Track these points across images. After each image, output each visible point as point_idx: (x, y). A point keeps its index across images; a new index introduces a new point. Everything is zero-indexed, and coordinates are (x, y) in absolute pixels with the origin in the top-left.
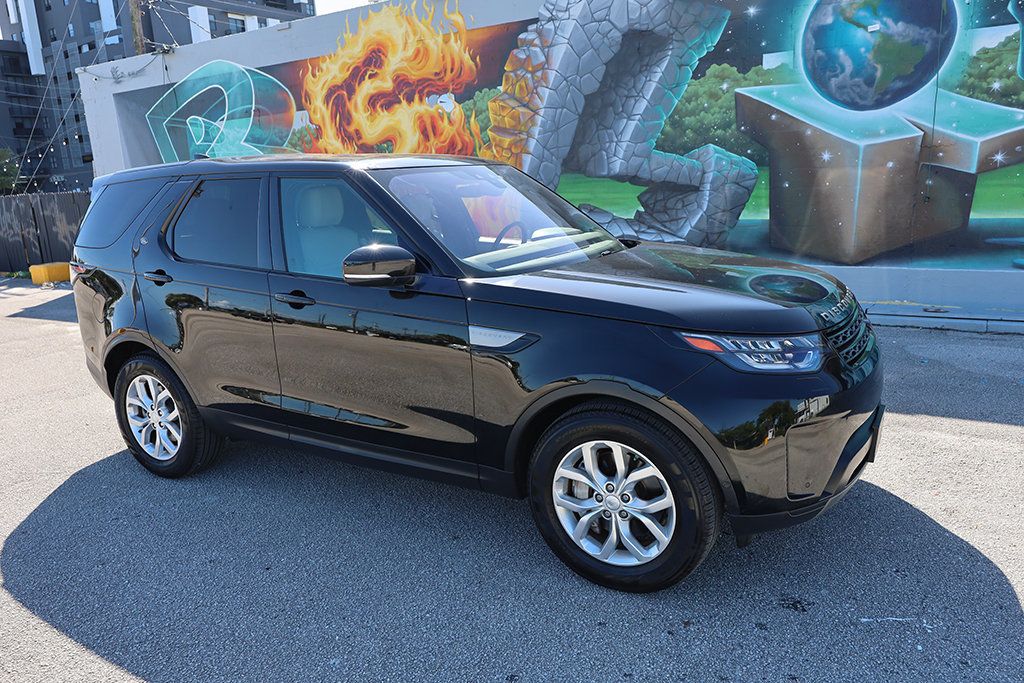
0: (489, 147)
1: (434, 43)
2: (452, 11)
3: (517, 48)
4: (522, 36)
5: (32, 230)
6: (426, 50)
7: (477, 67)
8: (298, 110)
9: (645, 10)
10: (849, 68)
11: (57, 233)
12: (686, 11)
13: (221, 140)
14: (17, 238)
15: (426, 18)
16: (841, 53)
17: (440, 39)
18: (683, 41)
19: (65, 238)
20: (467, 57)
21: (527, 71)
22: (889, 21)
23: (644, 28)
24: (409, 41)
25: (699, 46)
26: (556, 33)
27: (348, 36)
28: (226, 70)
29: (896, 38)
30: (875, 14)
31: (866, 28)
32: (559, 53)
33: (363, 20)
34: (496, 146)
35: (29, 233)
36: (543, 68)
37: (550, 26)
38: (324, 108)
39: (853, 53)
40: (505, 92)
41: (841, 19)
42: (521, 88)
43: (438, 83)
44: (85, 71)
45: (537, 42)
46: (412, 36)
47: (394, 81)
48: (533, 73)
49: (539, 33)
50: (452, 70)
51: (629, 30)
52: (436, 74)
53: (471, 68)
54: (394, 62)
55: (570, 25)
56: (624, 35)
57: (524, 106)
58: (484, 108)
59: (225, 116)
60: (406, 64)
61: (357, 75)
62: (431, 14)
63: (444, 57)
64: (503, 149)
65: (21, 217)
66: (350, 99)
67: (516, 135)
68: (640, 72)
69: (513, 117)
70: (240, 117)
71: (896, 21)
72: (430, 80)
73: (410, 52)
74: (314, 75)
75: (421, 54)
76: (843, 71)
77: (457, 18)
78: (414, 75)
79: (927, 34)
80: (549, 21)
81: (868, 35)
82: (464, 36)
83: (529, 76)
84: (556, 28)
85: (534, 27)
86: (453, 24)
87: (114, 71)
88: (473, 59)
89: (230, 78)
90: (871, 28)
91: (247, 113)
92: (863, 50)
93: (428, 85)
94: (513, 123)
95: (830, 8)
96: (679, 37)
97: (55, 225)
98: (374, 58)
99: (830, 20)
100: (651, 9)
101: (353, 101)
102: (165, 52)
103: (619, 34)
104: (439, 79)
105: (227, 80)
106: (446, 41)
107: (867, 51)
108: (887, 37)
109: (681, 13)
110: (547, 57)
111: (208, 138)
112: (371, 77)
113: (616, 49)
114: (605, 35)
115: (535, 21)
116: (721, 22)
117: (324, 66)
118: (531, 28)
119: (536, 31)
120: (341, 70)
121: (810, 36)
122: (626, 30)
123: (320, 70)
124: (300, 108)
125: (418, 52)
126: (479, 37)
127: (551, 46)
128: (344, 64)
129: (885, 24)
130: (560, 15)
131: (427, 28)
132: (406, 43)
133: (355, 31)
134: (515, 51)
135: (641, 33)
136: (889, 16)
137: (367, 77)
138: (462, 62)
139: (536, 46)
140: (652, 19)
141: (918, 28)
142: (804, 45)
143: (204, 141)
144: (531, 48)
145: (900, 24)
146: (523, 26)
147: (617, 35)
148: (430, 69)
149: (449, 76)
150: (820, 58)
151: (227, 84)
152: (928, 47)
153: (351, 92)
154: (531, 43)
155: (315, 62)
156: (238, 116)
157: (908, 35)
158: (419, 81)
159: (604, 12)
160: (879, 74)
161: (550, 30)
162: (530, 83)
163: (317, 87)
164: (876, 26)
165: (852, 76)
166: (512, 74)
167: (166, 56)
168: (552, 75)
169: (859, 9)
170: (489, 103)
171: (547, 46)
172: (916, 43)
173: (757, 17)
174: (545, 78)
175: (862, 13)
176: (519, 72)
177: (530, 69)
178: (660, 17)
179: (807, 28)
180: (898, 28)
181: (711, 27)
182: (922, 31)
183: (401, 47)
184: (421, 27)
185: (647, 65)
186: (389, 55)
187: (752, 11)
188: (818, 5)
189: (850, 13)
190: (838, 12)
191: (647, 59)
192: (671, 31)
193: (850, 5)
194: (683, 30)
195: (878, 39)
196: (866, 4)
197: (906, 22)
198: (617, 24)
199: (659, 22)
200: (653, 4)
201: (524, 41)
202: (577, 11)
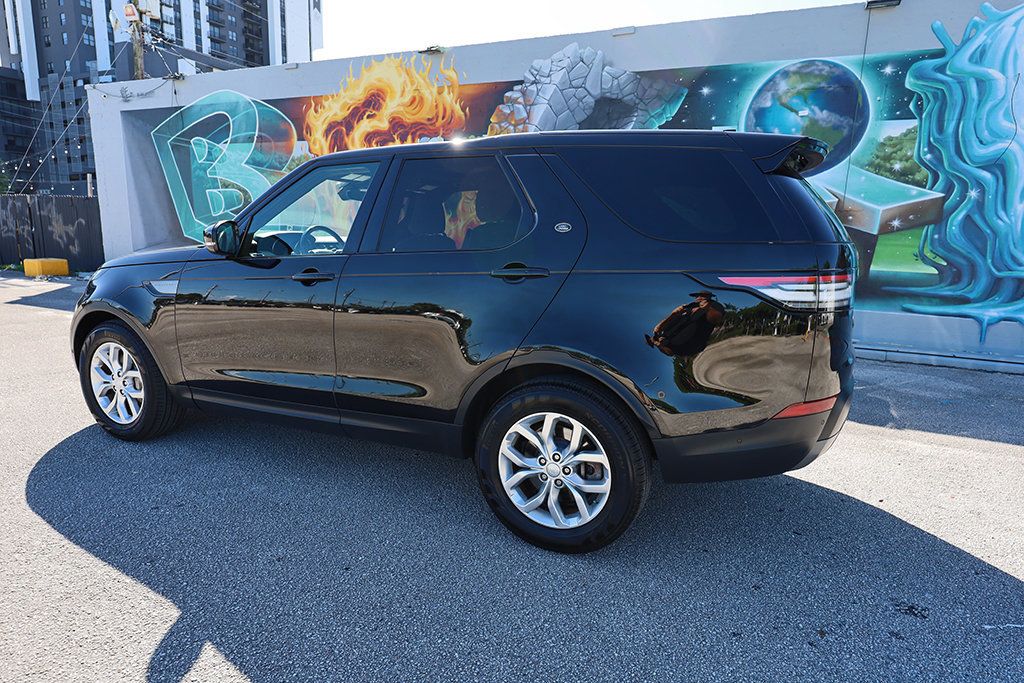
1: (429, 94)
2: (447, 67)
3: (503, 103)
4: (507, 94)
5: (27, 228)
6: (422, 99)
7: (466, 115)
8: (298, 140)
9: (616, 82)
11: (52, 232)
12: (651, 86)
13: (222, 161)
14: (10, 234)
15: (424, 71)
17: (435, 90)
18: (647, 111)
19: (61, 237)
20: (457, 107)
21: (510, 124)
22: (816, 109)
23: (614, 97)
24: (406, 90)
25: (660, 115)
26: (538, 95)
27: (351, 80)
28: (234, 99)
29: (821, 122)
30: (806, 102)
31: (797, 112)
32: (540, 111)
33: (366, 67)
35: (23, 230)
36: (524, 122)
37: (533, 88)
38: (323, 140)
41: (778, 103)
43: (431, 127)
44: (94, 88)
45: (521, 100)
46: (409, 84)
47: (390, 122)
48: (515, 126)
49: (524, 93)
50: (443, 118)
51: (602, 97)
52: (429, 120)
53: (460, 117)
54: (391, 107)
55: (550, 90)
56: (596, 102)
59: (229, 139)
60: (402, 109)
61: (356, 114)
62: (428, 69)
63: (437, 106)
65: (17, 215)
66: (348, 135)
70: (244, 142)
71: (822, 110)
72: (422, 124)
73: (407, 99)
74: (316, 111)
75: (416, 101)
77: (451, 74)
78: (408, 119)
79: (845, 121)
80: (532, 84)
81: (799, 119)
82: (456, 91)
83: (512, 128)
84: (538, 90)
85: (519, 87)
86: (448, 79)
87: (123, 91)
88: (463, 109)
89: (236, 107)
90: (801, 113)
91: (250, 139)
92: (794, 130)
93: (421, 129)
95: (769, 94)
96: (643, 107)
97: (51, 224)
98: (373, 102)
99: (768, 104)
100: (621, 82)
101: (351, 137)
102: (176, 78)
103: (593, 100)
104: (431, 125)
105: (234, 109)
106: (440, 93)
107: (797, 131)
108: (814, 122)
109: (646, 87)
110: (528, 114)
111: (211, 157)
112: (368, 117)
113: (589, 112)
114: (581, 100)
115: (521, 82)
116: (679, 98)
117: (326, 104)
118: (516, 88)
119: (521, 91)
120: (342, 109)
121: (752, 115)
122: (599, 97)
123: (323, 107)
124: (301, 138)
125: (413, 100)
126: (469, 91)
127: (532, 105)
128: (345, 104)
129: (813, 111)
130: (543, 79)
131: (424, 80)
132: (403, 91)
133: (357, 75)
134: (501, 106)
135: (611, 100)
136: (816, 105)
137: (365, 117)
138: (453, 111)
139: (520, 103)
140: (621, 90)
141: (838, 116)
142: (746, 122)
143: (207, 160)
144: (515, 105)
145: (825, 112)
146: (510, 86)
147: (590, 101)
148: (424, 115)
149: (440, 122)
151: (233, 112)
152: (845, 132)
153: (350, 128)
154: (515, 101)
155: (318, 101)
156: (241, 140)
157: (830, 121)
158: (412, 124)
159: (581, 81)
161: (533, 91)
163: (318, 121)
164: (805, 112)
166: (497, 125)
167: (176, 82)
168: (532, 129)
169: (793, 96)
171: (529, 105)
172: (836, 128)
173: (709, 97)
175: (795, 101)
176: (503, 124)
177: (513, 122)
178: (628, 89)
179: (750, 107)
180: (823, 114)
181: (671, 101)
182: (842, 119)
183: (399, 94)
184: (418, 78)
186: (388, 100)
187: (706, 91)
188: (760, 91)
189: (785, 100)
190: (776, 98)
191: (615, 123)
192: (637, 101)
193: (786, 93)
194: (647, 101)
195: (806, 122)
196: (799, 94)
197: (830, 110)
198: (591, 92)
199: (628, 93)
200: (623, 78)
201: (509, 99)
202: (557, 77)
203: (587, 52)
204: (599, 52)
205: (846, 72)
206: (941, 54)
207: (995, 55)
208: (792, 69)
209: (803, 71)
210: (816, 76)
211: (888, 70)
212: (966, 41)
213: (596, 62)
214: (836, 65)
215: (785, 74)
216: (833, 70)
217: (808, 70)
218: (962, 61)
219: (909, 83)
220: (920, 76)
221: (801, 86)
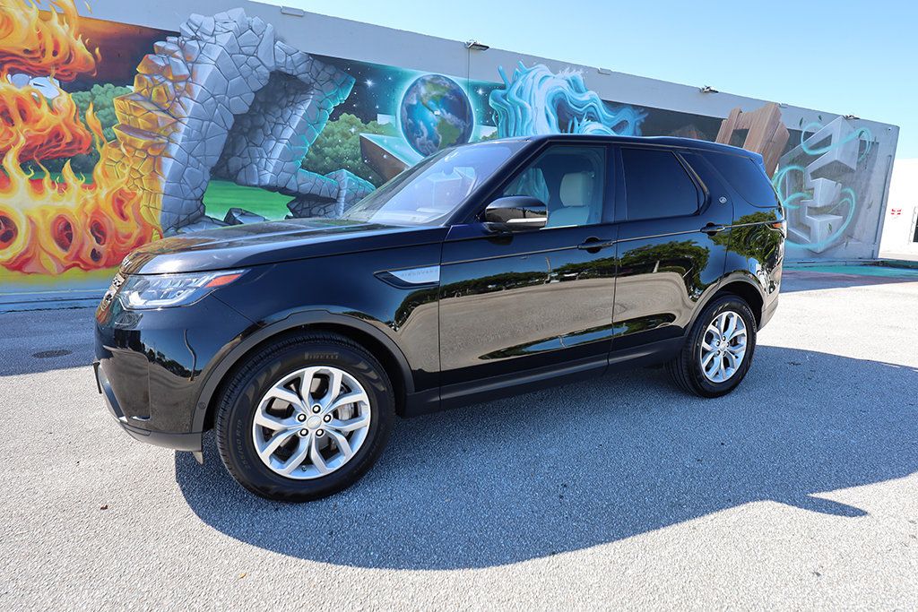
0: (116, 145)
1: (22, 16)
3: (154, 53)
4: (158, 44)
7: (95, 56)
9: (289, 59)
10: (426, 135)
12: (323, 69)
16: (421, 123)
17: (34, 13)
18: (321, 91)
20: (79, 45)
21: (167, 79)
22: (444, 111)
23: (289, 72)
25: (334, 98)
26: (201, 53)
29: (448, 122)
30: (438, 105)
31: (433, 112)
32: (205, 72)
34: (125, 145)
36: (187, 81)
37: (194, 44)
39: (427, 125)
40: (139, 93)
41: (421, 103)
42: (159, 94)
43: (31, 62)
45: (179, 54)
48: (174, 82)
49: (181, 47)
50: (55, 53)
51: (276, 70)
52: (26, 51)
53: (85, 58)
55: (216, 51)
56: (272, 73)
57: (164, 111)
58: (107, 103)
63: (40, 36)
64: (136, 149)
67: (154, 137)
68: (287, 106)
69: (149, 120)
71: (448, 112)
72: (17, 56)
76: (423, 135)
79: (461, 123)
80: (192, 39)
81: (435, 117)
82: (75, 22)
83: (170, 84)
84: (201, 48)
85: (175, 39)
86: (57, 4)
88: (90, 48)
90: (436, 113)
92: (432, 124)
93: (10, 61)
94: (149, 125)
95: (415, 95)
96: (319, 87)
99: (415, 102)
100: (295, 60)
103: (268, 71)
104: (32, 58)
106: (43, 19)
107: (434, 126)
108: (443, 120)
109: (320, 70)
110: (191, 72)
113: (265, 82)
114: (254, 68)
115: (177, 35)
116: (349, 84)
118: (170, 39)
119: (178, 44)
121: (404, 108)
122: (273, 69)
126: (99, 28)
127: (195, 62)
129: (442, 112)
130: (206, 38)
134: (151, 56)
135: (287, 75)
136: (444, 108)
138: (71, 48)
139: (178, 58)
140: (296, 67)
141: (457, 118)
142: (401, 114)
144: (171, 58)
145: (450, 114)
146: (163, 35)
147: (266, 72)
148: (16, 43)
149: (50, 58)
150: (410, 124)
152: (462, 129)
154: (171, 54)
157: (453, 121)
159: (253, 49)
160: (440, 140)
161: (195, 48)
162: (171, 91)
164: (438, 112)
165: (428, 138)
166: (146, 77)
168: (197, 90)
169: (430, 99)
170: (114, 99)
171: (191, 62)
172: (457, 126)
173: (373, 89)
174: (189, 90)
175: (431, 103)
176: (156, 78)
177: (171, 78)
178: (302, 67)
179: (403, 103)
180: (448, 116)
181: (342, 86)
182: (459, 121)
185: (293, 102)
187: (369, 83)
188: (408, 91)
189: (425, 100)
190: (419, 99)
191: (293, 97)
192: (313, 81)
193: (426, 95)
194: (321, 83)
195: (438, 120)
196: (433, 99)
197: (452, 114)
198: (265, 62)
199: (302, 72)
200: (296, 57)
201: (162, 50)
202: (224, 39)
203: (256, 22)
204: (269, 25)
205: (459, 88)
206: (503, 87)
207: (526, 93)
208: (428, 79)
209: (435, 82)
210: (442, 87)
211: (480, 92)
212: (514, 82)
213: (267, 33)
214: (453, 82)
215: (423, 81)
216: (452, 85)
217: (437, 82)
218: (513, 93)
219: (491, 102)
220: (495, 100)
221: (434, 93)
